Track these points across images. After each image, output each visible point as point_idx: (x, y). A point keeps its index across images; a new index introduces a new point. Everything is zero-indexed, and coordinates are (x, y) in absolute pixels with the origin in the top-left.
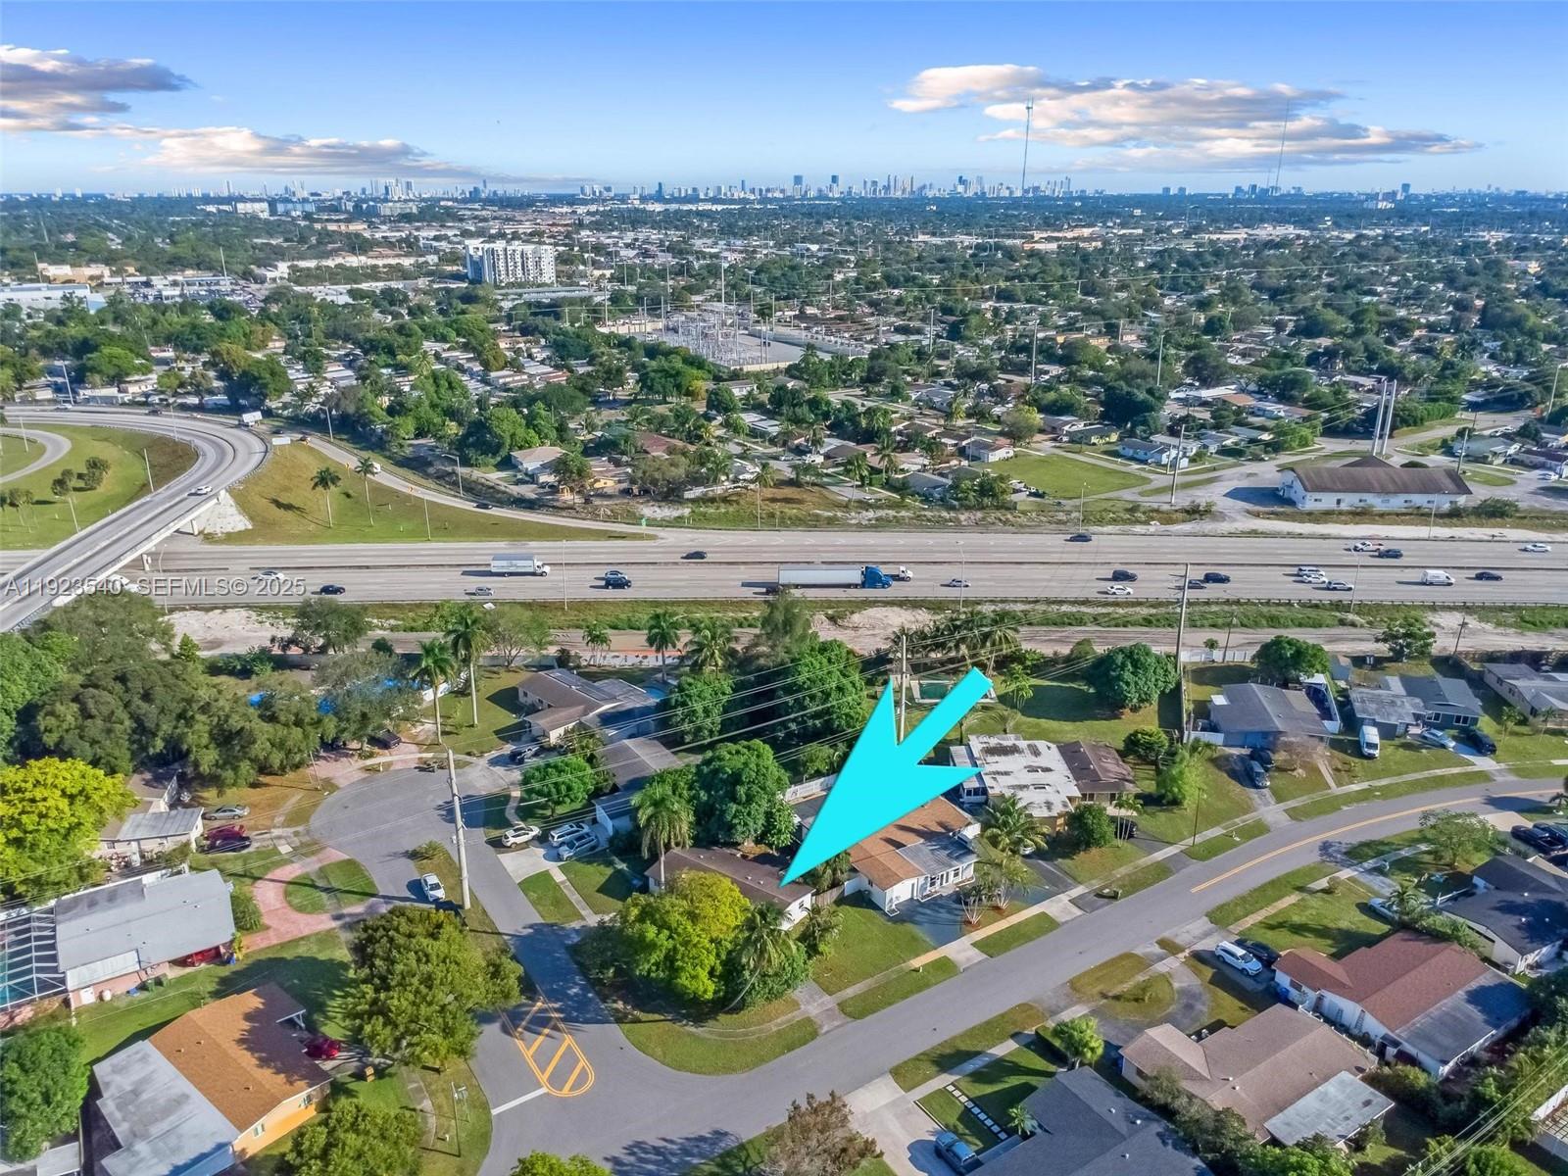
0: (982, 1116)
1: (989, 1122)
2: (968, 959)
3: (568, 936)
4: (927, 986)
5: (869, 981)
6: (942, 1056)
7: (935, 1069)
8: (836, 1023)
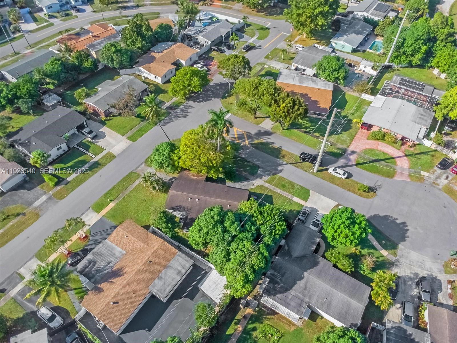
0: (83, 150)
1: (80, 149)
2: (87, 215)
3: (264, 172)
4: (105, 195)
5: (131, 189)
6: (97, 167)
7: (100, 162)
8: (139, 168)
